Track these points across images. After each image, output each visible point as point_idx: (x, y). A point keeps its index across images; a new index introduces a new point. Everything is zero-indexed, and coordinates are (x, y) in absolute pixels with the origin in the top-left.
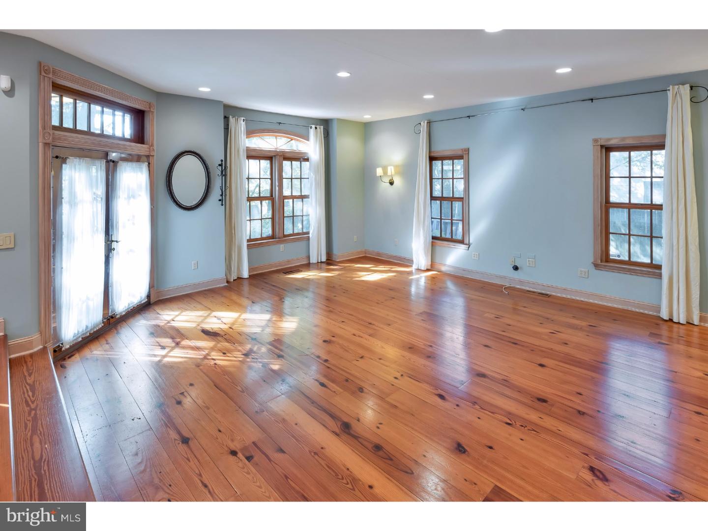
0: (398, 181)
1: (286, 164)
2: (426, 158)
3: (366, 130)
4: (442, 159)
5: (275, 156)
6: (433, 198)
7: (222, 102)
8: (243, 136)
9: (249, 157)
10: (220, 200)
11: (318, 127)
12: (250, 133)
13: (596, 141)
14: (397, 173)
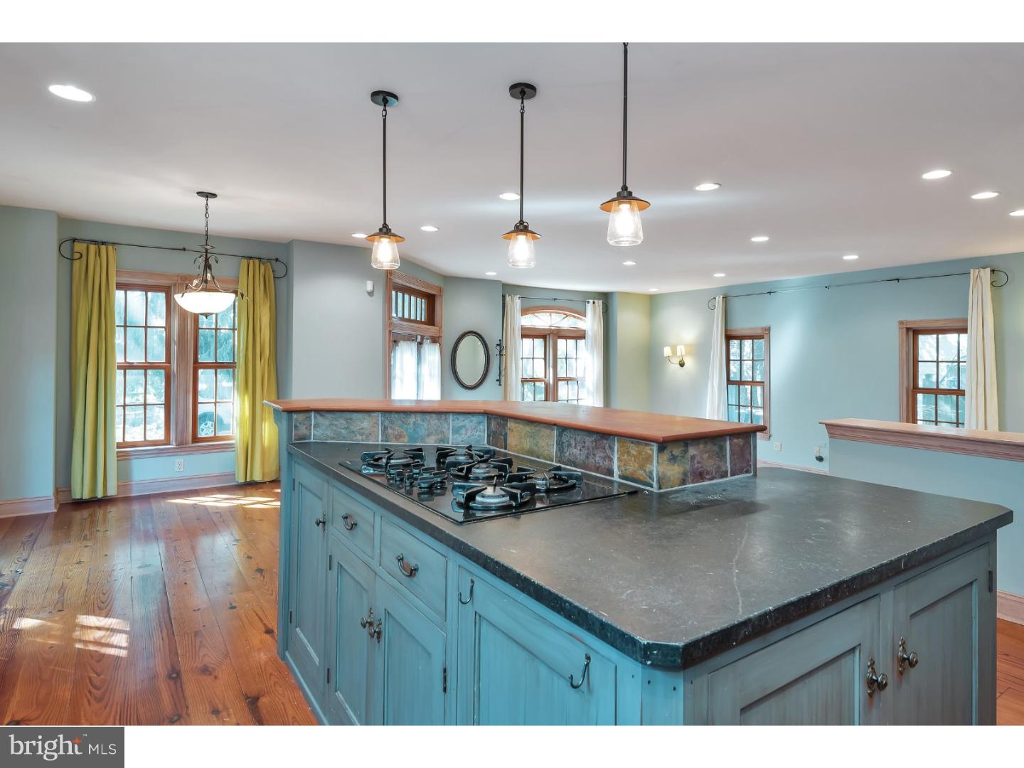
0: (689, 362)
1: (561, 343)
2: (721, 335)
3: (653, 303)
4: (741, 338)
5: (549, 334)
6: (729, 382)
7: (500, 282)
8: (518, 313)
9: (524, 336)
10: (497, 380)
11: (596, 301)
12: (525, 311)
13: (901, 323)
14: (688, 353)
